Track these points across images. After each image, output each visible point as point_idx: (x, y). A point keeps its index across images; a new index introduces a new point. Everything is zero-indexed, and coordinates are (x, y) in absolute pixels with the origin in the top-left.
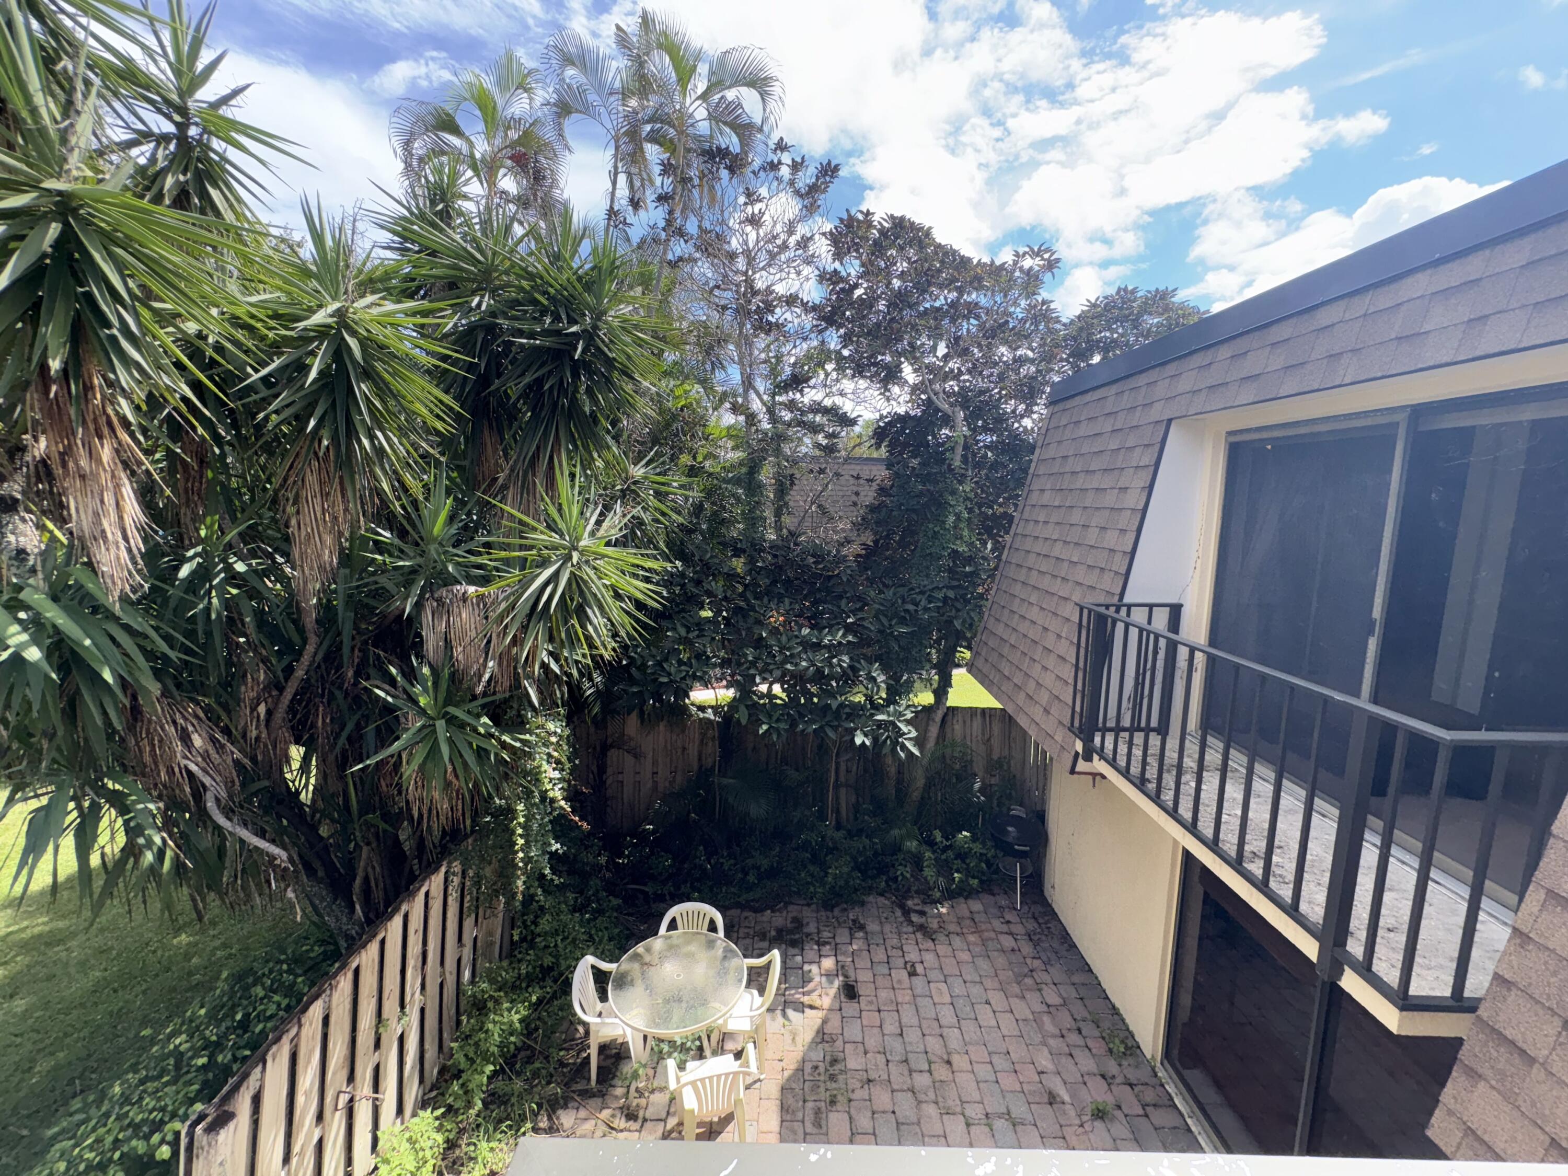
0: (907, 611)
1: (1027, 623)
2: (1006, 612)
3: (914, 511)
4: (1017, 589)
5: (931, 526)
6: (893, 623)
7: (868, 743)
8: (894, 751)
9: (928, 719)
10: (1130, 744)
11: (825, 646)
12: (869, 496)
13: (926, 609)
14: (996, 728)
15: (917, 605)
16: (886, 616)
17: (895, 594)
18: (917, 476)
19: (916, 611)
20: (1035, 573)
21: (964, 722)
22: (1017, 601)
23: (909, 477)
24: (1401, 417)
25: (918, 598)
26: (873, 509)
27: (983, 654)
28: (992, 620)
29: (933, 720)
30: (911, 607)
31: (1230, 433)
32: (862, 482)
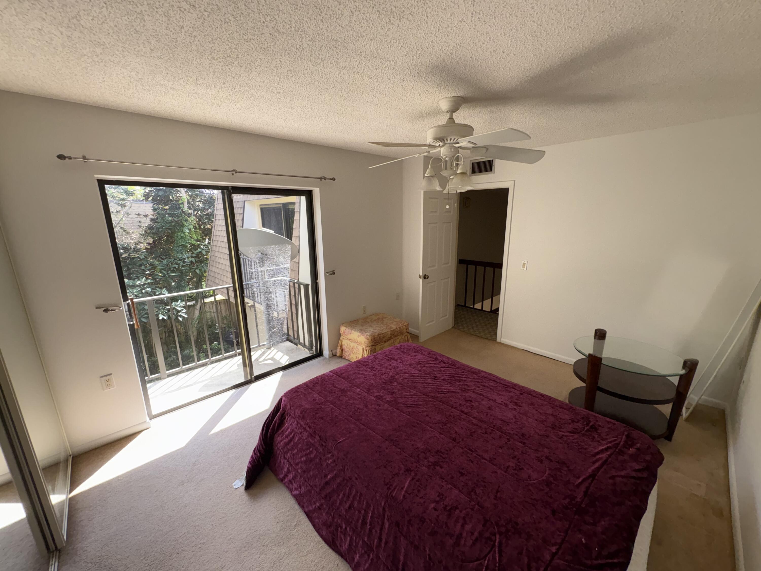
0: (175, 267)
1: (221, 264)
2: (215, 262)
3: (169, 229)
4: (217, 254)
5: (179, 234)
6: (169, 272)
7: (165, 318)
8: (177, 318)
9: (194, 309)
10: (249, 291)
11: (138, 286)
12: (147, 222)
13: (183, 266)
14: (223, 306)
15: (178, 265)
16: (165, 271)
17: (167, 261)
18: (168, 214)
19: (179, 267)
20: (221, 248)
21: (210, 307)
22: (217, 258)
23: (165, 215)
24: (281, 205)
25: (179, 262)
26: (150, 228)
27: (210, 279)
28: (211, 266)
29: (196, 309)
30: (177, 266)
31: (260, 205)
32: (141, 216)
